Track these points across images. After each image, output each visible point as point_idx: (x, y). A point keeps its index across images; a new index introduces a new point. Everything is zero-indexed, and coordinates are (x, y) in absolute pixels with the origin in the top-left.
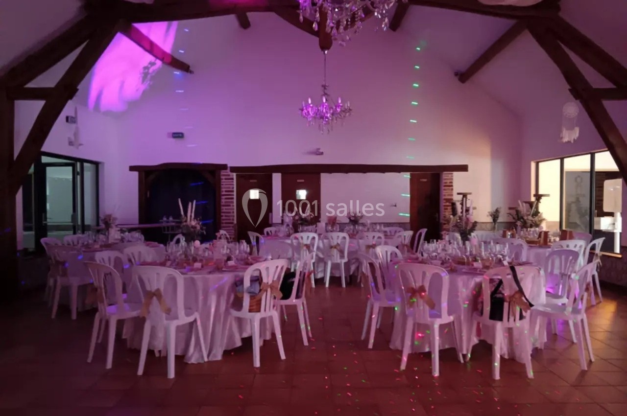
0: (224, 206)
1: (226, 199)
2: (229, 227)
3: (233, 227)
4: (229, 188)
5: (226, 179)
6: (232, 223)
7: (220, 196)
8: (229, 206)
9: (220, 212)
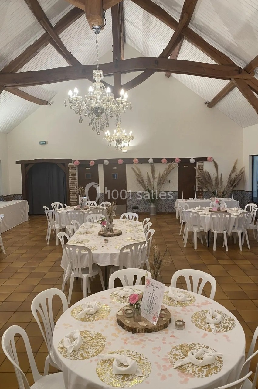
0: (71, 183)
1: (72, 179)
2: (75, 195)
3: (76, 195)
4: (74, 173)
5: (72, 168)
6: (76, 193)
7: (68, 178)
8: (74, 183)
9: (69, 187)
